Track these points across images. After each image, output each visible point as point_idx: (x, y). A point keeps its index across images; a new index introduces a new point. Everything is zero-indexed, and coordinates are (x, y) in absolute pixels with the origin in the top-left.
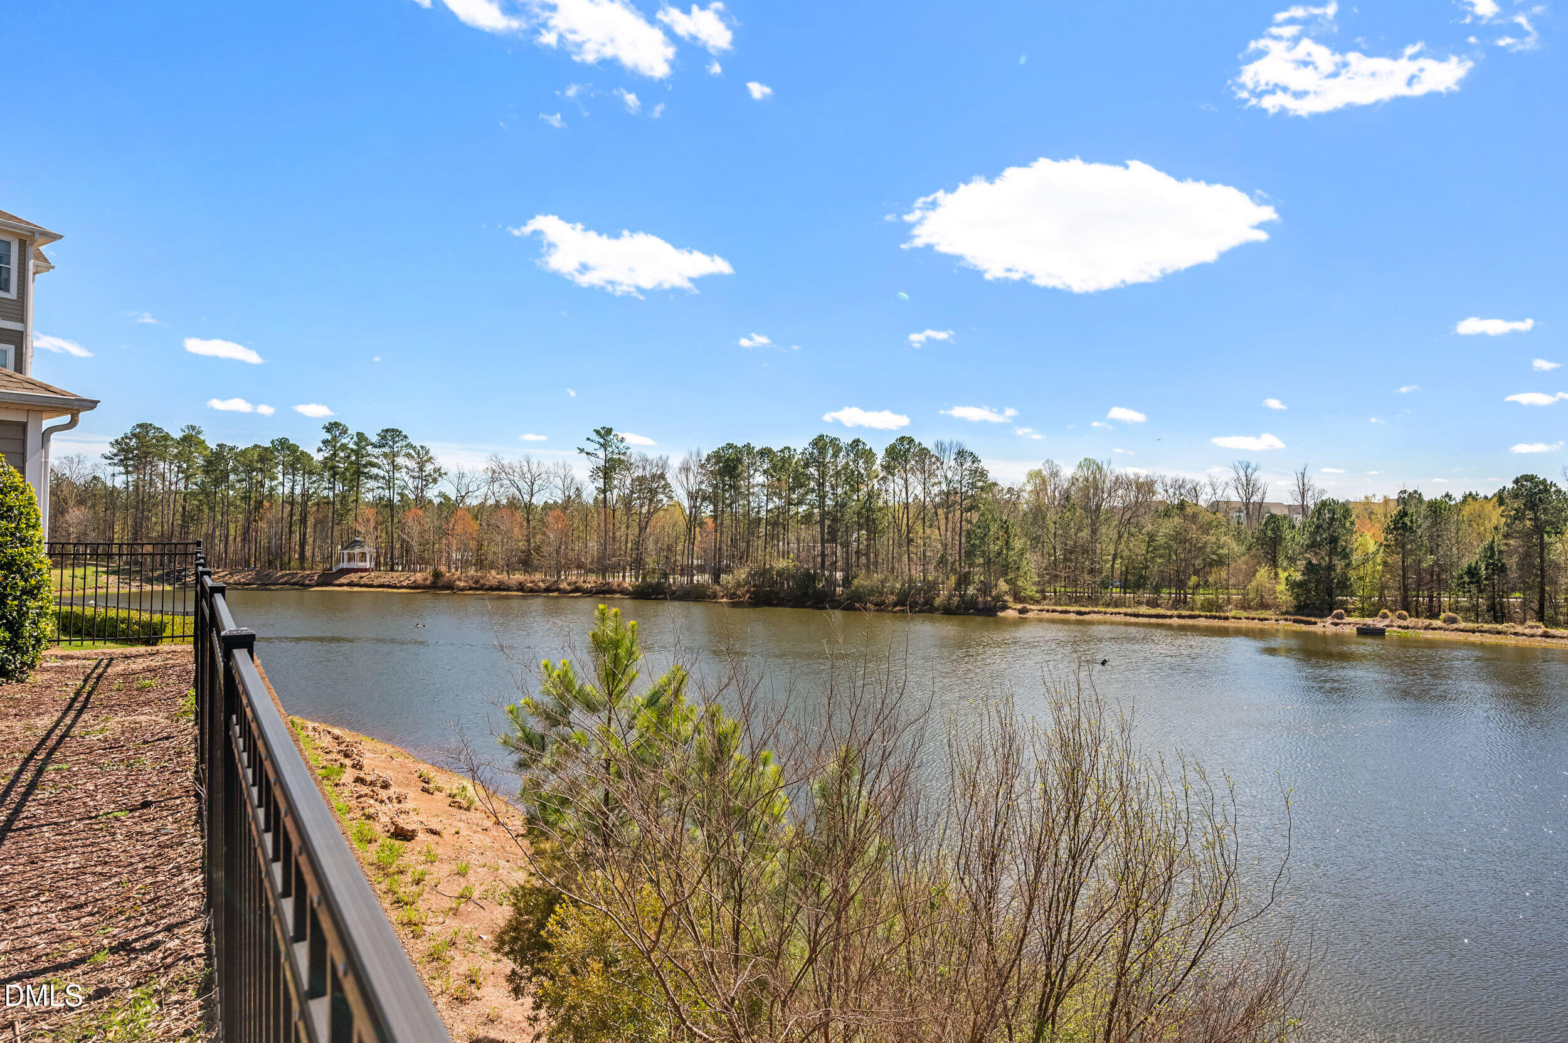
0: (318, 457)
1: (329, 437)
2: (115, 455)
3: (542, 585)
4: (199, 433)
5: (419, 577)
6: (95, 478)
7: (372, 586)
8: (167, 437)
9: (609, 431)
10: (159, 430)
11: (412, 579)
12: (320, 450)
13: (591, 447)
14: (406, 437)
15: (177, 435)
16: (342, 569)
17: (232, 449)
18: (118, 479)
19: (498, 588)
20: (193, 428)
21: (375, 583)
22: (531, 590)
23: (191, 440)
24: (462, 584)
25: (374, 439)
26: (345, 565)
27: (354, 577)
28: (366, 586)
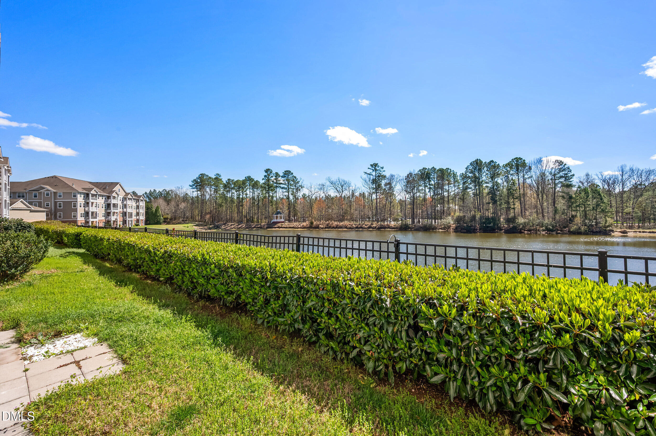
0: (262, 182)
1: (266, 174)
2: (193, 185)
3: (354, 226)
4: (220, 176)
5: (304, 224)
6: (186, 194)
7: (286, 228)
8: (210, 178)
9: (376, 165)
10: (207, 176)
11: (302, 225)
12: (263, 179)
13: (369, 171)
14: (292, 173)
15: (214, 177)
16: (274, 222)
17: (233, 180)
18: (194, 193)
19: (336, 228)
20: (218, 174)
21: (288, 227)
22: (350, 228)
23: (217, 179)
24: (322, 226)
25: (281, 174)
26: (275, 220)
27: (279, 225)
28: (284, 228)
